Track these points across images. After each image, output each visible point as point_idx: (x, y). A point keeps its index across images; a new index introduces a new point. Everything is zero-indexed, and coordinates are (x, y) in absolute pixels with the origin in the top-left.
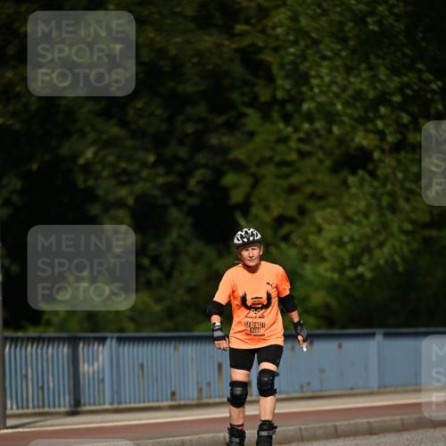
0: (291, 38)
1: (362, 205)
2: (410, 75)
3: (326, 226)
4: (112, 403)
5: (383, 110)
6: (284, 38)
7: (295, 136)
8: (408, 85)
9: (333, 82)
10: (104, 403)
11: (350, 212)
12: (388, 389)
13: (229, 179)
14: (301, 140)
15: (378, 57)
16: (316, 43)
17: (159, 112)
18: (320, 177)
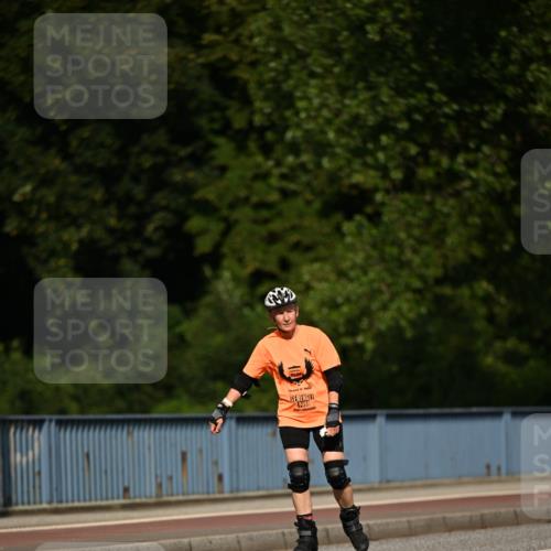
0: (272, 50)
1: (359, 258)
2: (420, 96)
3: (316, 285)
4: (50, 502)
5: (384, 139)
6: (262, 49)
7: (276, 172)
8: (417, 109)
9: (323, 105)
10: (41, 502)
11: (346, 265)
12: (392, 485)
13: (195, 223)
14: (283, 177)
15: (380, 74)
16: (302, 56)
17: (109, 141)
18: (307, 222)
